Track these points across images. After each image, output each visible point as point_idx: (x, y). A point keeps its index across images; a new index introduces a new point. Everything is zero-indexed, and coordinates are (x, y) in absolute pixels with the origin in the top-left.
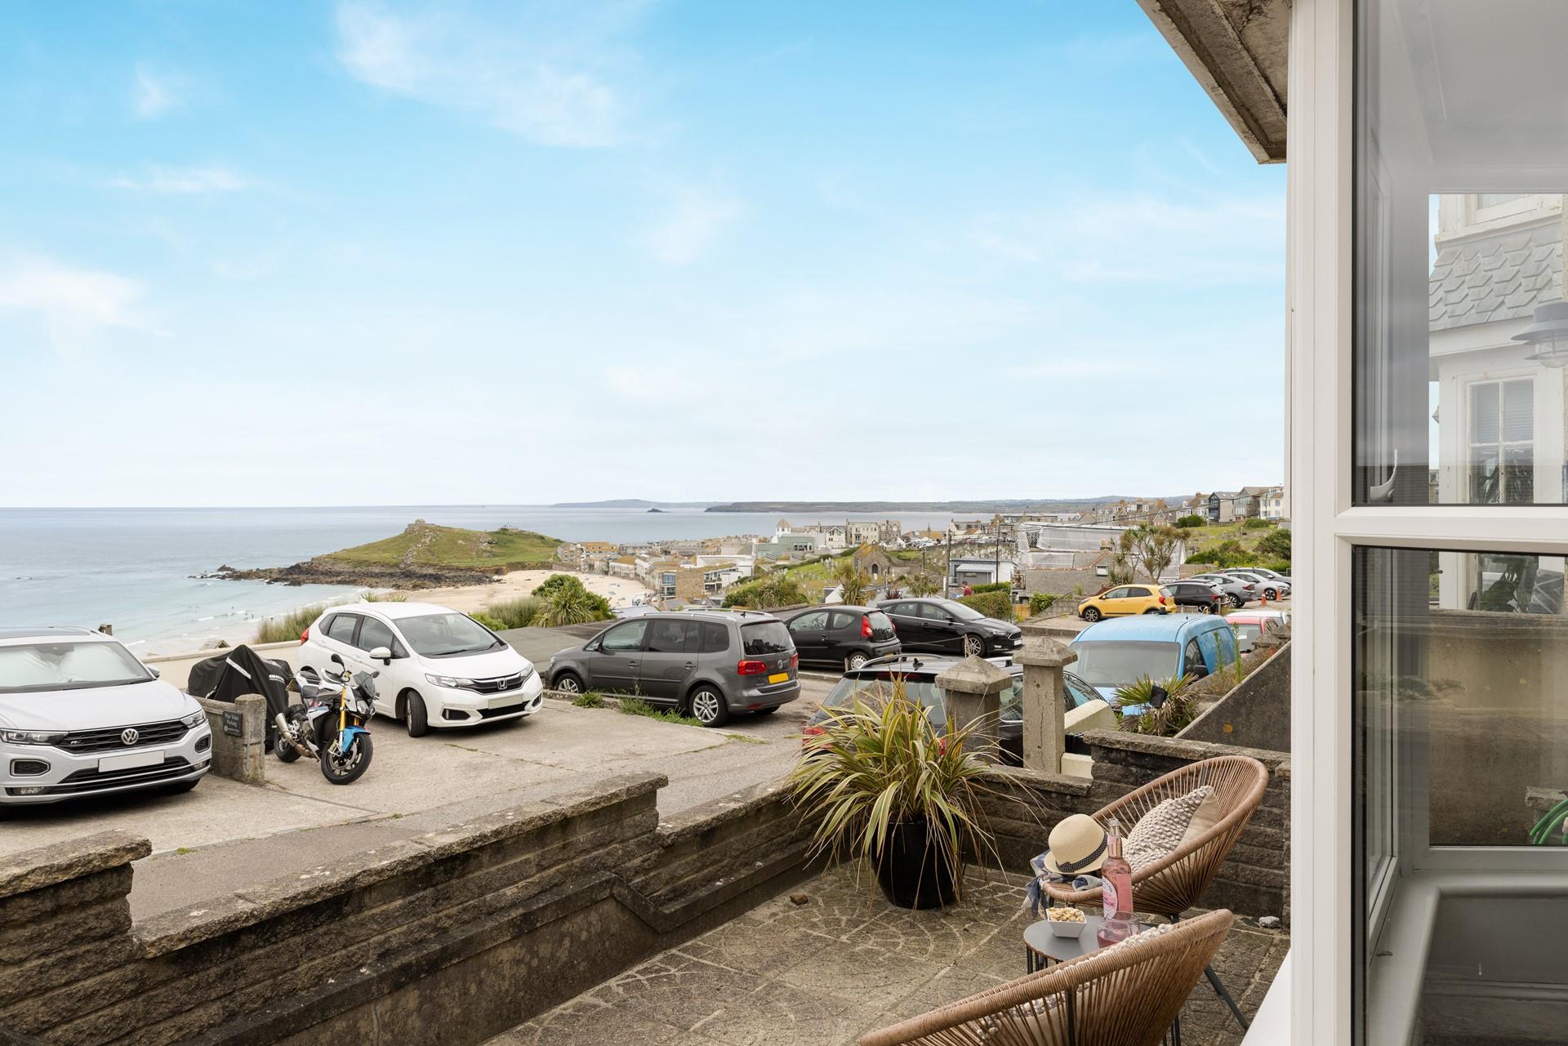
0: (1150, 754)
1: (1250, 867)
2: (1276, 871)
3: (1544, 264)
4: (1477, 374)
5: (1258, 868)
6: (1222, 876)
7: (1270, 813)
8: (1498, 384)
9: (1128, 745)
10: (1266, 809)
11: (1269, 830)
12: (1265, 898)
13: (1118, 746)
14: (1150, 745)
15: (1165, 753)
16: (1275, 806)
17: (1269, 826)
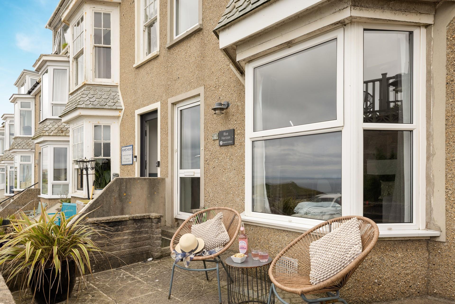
0: (114, 221)
1: (140, 248)
2: (147, 246)
3: (115, 97)
4: (96, 122)
5: (142, 247)
6: (133, 253)
7: (145, 230)
8: (101, 125)
9: (106, 220)
10: (144, 230)
11: (145, 235)
12: (145, 255)
13: (103, 221)
14: (113, 219)
15: (118, 220)
16: (146, 228)
17: (145, 234)
